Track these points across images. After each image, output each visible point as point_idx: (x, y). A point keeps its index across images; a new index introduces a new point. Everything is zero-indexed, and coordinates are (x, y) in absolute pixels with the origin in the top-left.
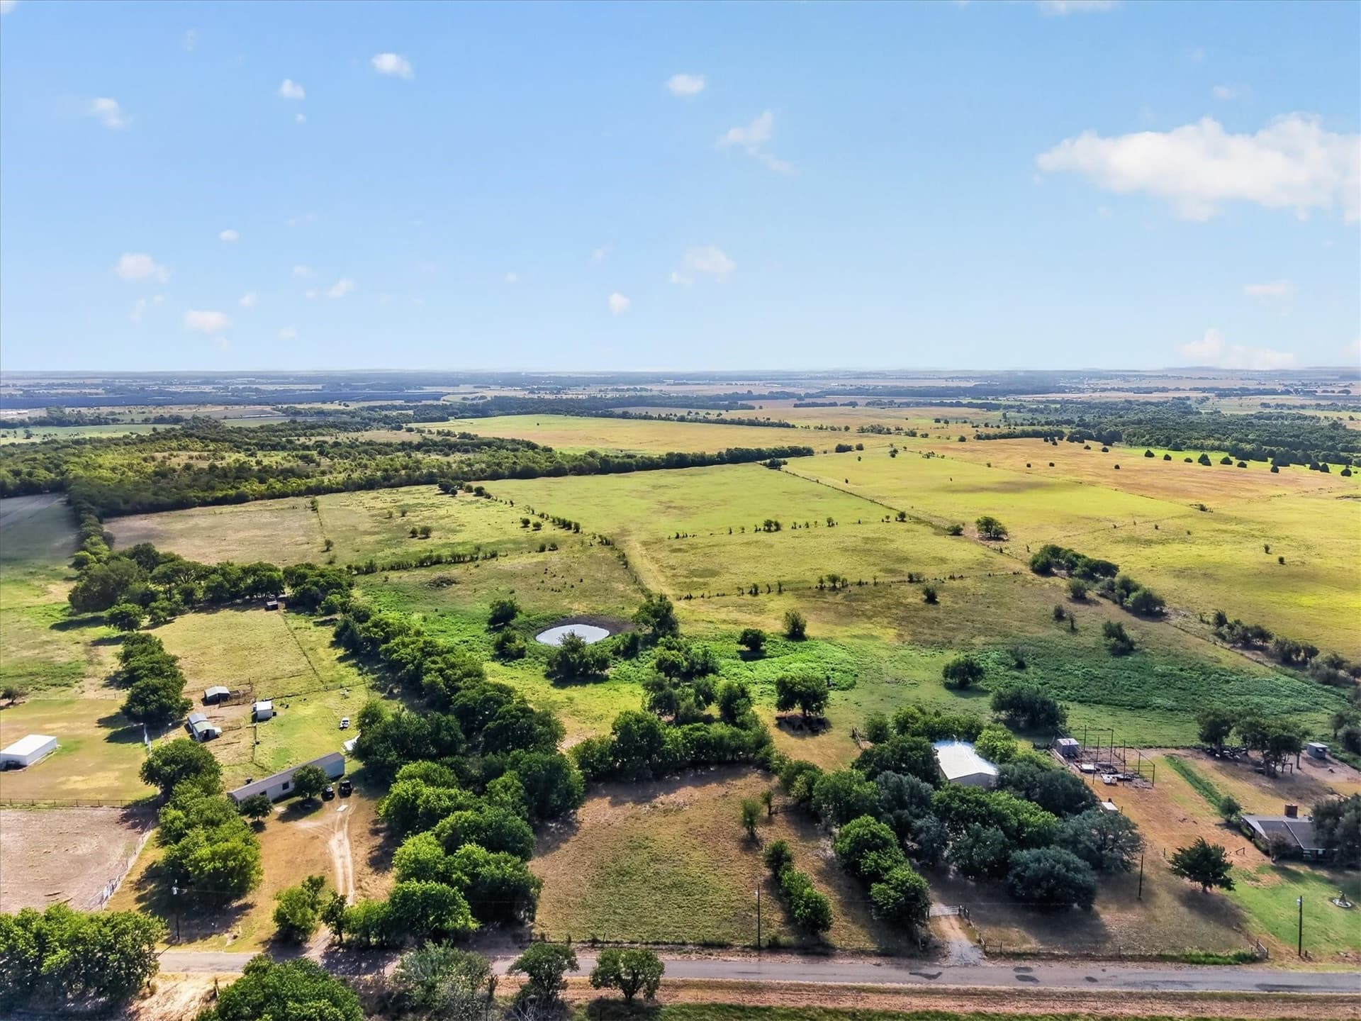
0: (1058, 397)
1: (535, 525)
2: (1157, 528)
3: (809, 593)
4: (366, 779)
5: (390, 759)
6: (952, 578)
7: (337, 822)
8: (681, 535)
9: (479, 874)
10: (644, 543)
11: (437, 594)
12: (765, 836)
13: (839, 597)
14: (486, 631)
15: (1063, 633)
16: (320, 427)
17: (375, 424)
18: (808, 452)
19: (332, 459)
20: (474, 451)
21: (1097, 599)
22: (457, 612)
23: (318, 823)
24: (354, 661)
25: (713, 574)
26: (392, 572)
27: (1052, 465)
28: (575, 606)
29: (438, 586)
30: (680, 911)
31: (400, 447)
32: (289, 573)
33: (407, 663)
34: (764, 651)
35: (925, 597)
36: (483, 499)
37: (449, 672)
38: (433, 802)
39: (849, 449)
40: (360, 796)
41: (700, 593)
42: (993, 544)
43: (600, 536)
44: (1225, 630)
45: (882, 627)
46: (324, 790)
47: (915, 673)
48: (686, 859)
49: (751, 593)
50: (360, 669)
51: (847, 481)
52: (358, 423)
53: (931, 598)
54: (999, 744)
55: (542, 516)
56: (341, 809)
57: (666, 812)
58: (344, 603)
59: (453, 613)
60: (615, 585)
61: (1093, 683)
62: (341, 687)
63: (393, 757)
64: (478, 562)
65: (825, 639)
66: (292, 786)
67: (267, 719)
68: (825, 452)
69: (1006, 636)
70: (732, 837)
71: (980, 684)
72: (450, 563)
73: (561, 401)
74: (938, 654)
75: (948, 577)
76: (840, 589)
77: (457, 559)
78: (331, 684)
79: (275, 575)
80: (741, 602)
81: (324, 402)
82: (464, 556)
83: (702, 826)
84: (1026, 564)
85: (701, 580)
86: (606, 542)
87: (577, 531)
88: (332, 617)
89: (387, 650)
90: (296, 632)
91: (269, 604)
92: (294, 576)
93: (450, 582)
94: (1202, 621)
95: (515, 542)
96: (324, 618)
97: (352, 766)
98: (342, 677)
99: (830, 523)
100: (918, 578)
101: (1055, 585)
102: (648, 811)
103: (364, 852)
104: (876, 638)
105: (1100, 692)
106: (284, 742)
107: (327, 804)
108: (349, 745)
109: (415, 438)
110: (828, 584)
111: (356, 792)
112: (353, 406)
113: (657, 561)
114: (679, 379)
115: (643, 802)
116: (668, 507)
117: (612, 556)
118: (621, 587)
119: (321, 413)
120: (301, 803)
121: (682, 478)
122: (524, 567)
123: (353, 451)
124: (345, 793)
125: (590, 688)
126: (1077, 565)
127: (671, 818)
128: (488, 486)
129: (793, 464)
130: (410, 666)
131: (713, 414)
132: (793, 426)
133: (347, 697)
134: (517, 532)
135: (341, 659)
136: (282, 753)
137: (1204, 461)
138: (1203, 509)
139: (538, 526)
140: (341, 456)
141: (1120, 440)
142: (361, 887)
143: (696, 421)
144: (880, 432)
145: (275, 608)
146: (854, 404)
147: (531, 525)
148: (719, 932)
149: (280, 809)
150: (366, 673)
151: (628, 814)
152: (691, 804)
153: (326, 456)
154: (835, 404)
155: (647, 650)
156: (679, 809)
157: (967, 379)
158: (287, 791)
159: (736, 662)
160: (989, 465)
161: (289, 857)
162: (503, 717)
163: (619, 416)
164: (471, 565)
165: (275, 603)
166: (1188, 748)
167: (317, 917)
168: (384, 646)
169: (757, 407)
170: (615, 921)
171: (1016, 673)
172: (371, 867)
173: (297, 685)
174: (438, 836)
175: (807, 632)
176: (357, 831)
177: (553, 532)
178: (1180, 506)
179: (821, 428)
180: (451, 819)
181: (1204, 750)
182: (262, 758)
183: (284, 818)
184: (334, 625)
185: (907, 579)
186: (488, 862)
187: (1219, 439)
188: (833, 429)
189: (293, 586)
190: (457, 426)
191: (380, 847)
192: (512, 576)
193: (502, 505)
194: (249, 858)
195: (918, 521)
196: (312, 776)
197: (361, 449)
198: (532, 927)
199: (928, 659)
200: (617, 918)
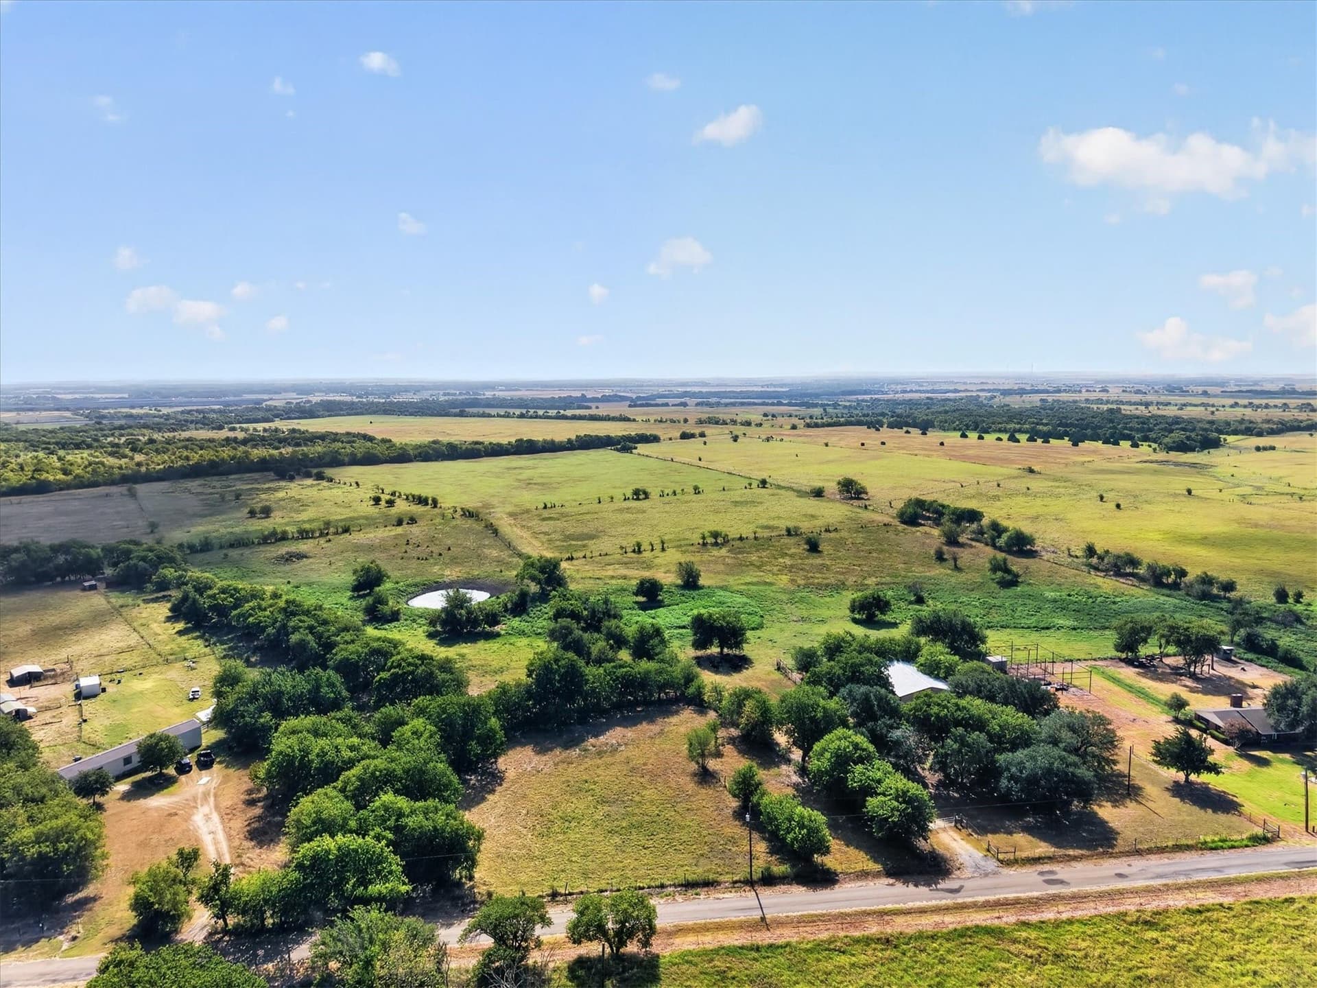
0: (867, 397)
1: (387, 502)
2: (999, 485)
3: (691, 548)
4: (230, 748)
5: (262, 720)
6: (827, 531)
7: (200, 795)
8: (549, 505)
9: (404, 827)
10: (511, 515)
11: (287, 568)
12: (718, 767)
13: (724, 551)
14: (350, 599)
15: (949, 572)
16: (130, 427)
17: (193, 426)
18: (655, 439)
19: (147, 454)
20: (306, 445)
21: (969, 542)
22: (313, 583)
23: (174, 799)
24: (198, 634)
25: (591, 537)
26: (231, 550)
27: (883, 443)
28: (447, 572)
29: (287, 560)
30: (647, 852)
31: (224, 443)
32: (108, 550)
33: (267, 627)
34: (662, 601)
35: (806, 547)
36: (325, 483)
37: (321, 629)
38: (331, 755)
39: (692, 436)
40: (227, 767)
41: (581, 554)
42: (856, 503)
43: (462, 509)
44: (1094, 560)
45: (773, 574)
46: (179, 763)
47: (818, 611)
48: (637, 798)
49: (634, 551)
50: (206, 640)
51: (700, 459)
52: (173, 424)
53: (813, 547)
54: (942, 657)
55: (393, 494)
56: (201, 782)
57: (600, 754)
58: (181, 577)
59: (309, 585)
60: (487, 551)
61: (993, 611)
62: (185, 659)
63: (266, 717)
64: (329, 537)
65: (721, 588)
66: (136, 761)
67: (95, 696)
68: (670, 439)
69: (896, 577)
70: (682, 772)
71: (888, 618)
72: (297, 539)
73: (391, 403)
74: (836, 595)
75: (823, 529)
76: (722, 544)
77: (304, 535)
78: (170, 657)
79: (92, 552)
80: (625, 560)
81: (133, 407)
82: (313, 532)
83: (645, 764)
84: (894, 518)
85: (580, 543)
86: (469, 514)
87: (435, 506)
88: (165, 593)
89: (239, 616)
90: (121, 610)
91: (86, 584)
92: (117, 554)
93: (301, 556)
94: (1070, 555)
95: (366, 518)
96: (156, 595)
97: (211, 737)
98: (184, 650)
99: (697, 490)
100: (796, 532)
101: (926, 533)
102: (579, 755)
103: (239, 824)
104: (771, 584)
105: (1003, 618)
106: (118, 717)
107: (183, 778)
108: (205, 714)
109: (241, 435)
110: (710, 540)
111: (220, 763)
112: (165, 411)
113: (529, 528)
114: (509, 387)
115: (571, 747)
116: (529, 484)
117: (478, 527)
118: (495, 553)
119: (131, 416)
120: (150, 780)
121: (535, 462)
122: (383, 539)
123: (170, 447)
124: (205, 763)
125: (481, 644)
126: (944, 514)
127: (607, 759)
128: (329, 472)
129: (642, 448)
130: (270, 630)
131: (553, 412)
132: (634, 420)
133: (193, 669)
134: (368, 509)
135: (180, 633)
136: (118, 730)
137: (1013, 439)
138: (1031, 471)
139: (390, 503)
140: (157, 451)
141: (933, 426)
142: (242, 864)
143: (537, 417)
144: (717, 423)
145: (93, 588)
146: (685, 405)
147: (383, 503)
148: (700, 870)
149: (123, 787)
150: (215, 644)
151: (557, 760)
152: (626, 744)
153: (140, 451)
154: (667, 405)
155: (537, 606)
156: (614, 750)
157: (782, 386)
158: (129, 767)
159: (634, 612)
160: (827, 445)
161: (142, 838)
162: (399, 666)
163: (455, 415)
164: (322, 541)
165: (93, 582)
166: (1105, 659)
167: (193, 898)
168: (234, 613)
169: (594, 407)
170: (573, 871)
171: (918, 607)
172: (251, 840)
173: (128, 661)
174: (343, 790)
175: (701, 582)
176: (226, 802)
177: (408, 508)
178: (1011, 470)
179: (661, 421)
180: (356, 770)
181: (1121, 660)
182: (92, 735)
183: (127, 796)
184: (169, 601)
185: (784, 532)
186: (413, 812)
187: (1019, 423)
188: (673, 421)
189: (115, 565)
190: (284, 426)
191: (259, 818)
192: (371, 548)
193: (347, 488)
194: (90, 836)
195: (779, 487)
196: (163, 744)
197: (180, 445)
198: (473, 887)
199: (828, 599)
200: (575, 867)
